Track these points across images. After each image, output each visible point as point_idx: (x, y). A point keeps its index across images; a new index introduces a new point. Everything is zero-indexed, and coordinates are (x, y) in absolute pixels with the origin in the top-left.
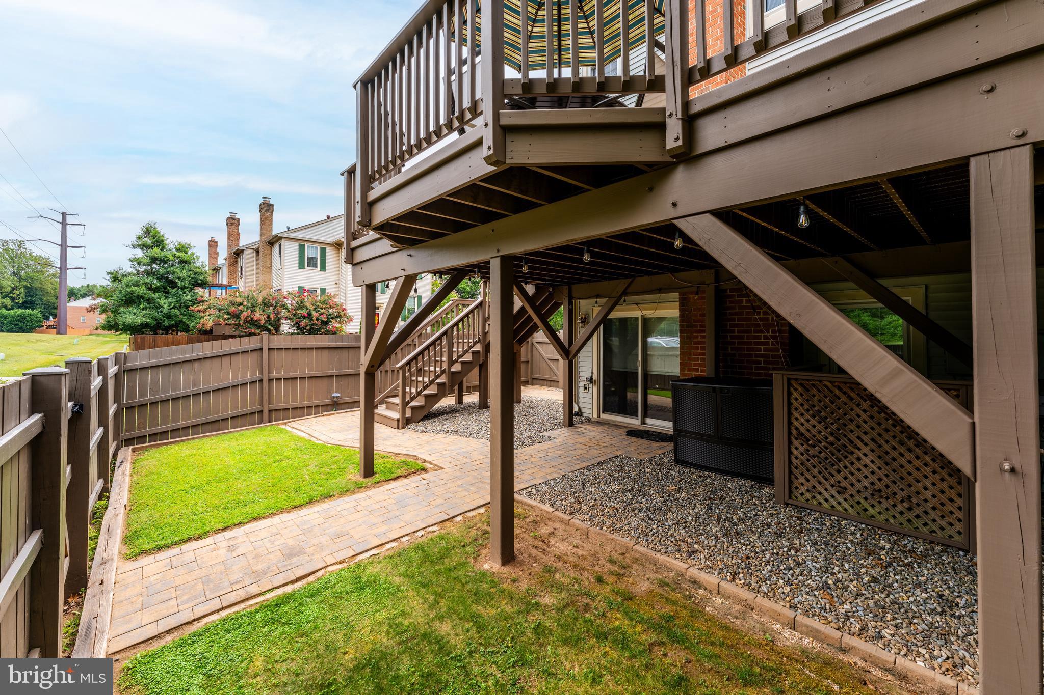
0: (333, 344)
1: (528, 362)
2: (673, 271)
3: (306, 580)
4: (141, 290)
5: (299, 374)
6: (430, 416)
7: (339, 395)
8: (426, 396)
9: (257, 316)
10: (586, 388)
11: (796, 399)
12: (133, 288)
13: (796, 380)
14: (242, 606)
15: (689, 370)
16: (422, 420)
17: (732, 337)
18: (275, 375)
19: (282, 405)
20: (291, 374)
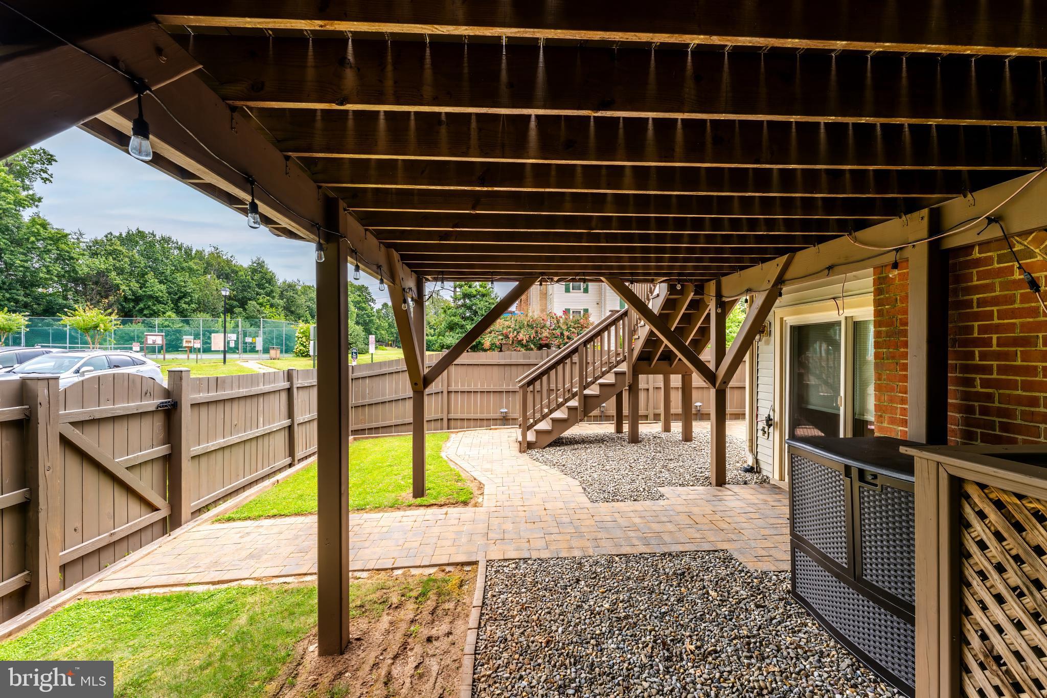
4: (457, 319)
5: (472, 388)
7: (506, 410)
8: (554, 421)
10: (765, 432)
16: (550, 445)
18: (452, 388)
19: (459, 416)
20: (466, 388)
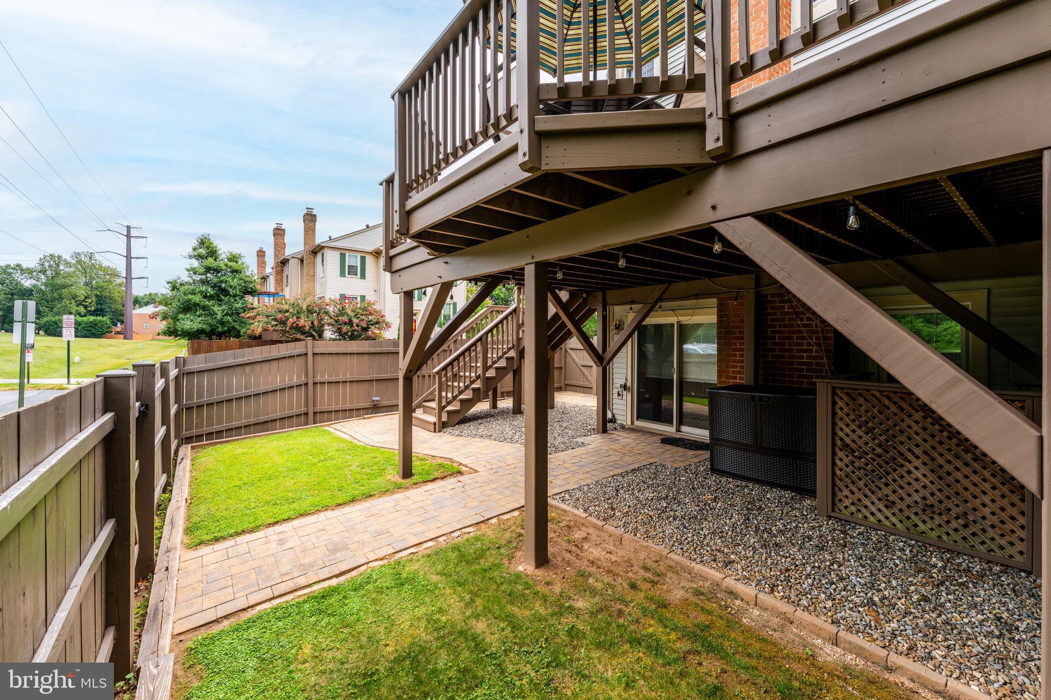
0: (373, 350)
1: (562, 368)
2: (710, 276)
3: (349, 574)
4: (197, 298)
5: (341, 378)
6: (465, 420)
7: (378, 398)
8: (462, 401)
9: (302, 322)
10: (620, 395)
11: (841, 409)
12: (190, 296)
13: (842, 389)
14: (291, 596)
15: (727, 377)
16: (458, 424)
17: (773, 344)
18: (319, 378)
19: (326, 408)
20: (334, 379)
